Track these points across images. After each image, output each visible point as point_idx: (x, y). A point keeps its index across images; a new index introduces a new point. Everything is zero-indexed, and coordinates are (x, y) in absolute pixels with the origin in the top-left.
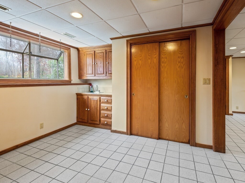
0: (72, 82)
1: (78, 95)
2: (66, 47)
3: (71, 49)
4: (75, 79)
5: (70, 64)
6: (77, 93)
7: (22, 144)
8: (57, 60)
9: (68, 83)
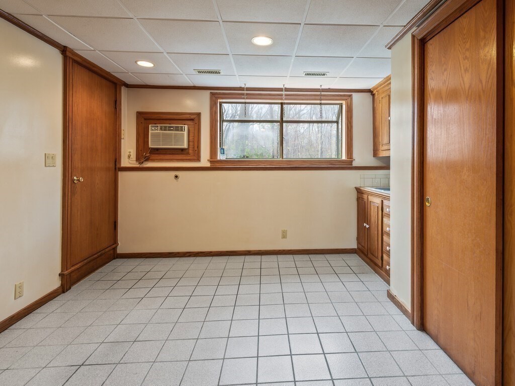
0: (355, 164)
1: (359, 192)
2: (341, 96)
3: (355, 95)
4: (362, 156)
5: (351, 127)
6: (358, 186)
7: (256, 252)
8: (337, 122)
9: (347, 165)
